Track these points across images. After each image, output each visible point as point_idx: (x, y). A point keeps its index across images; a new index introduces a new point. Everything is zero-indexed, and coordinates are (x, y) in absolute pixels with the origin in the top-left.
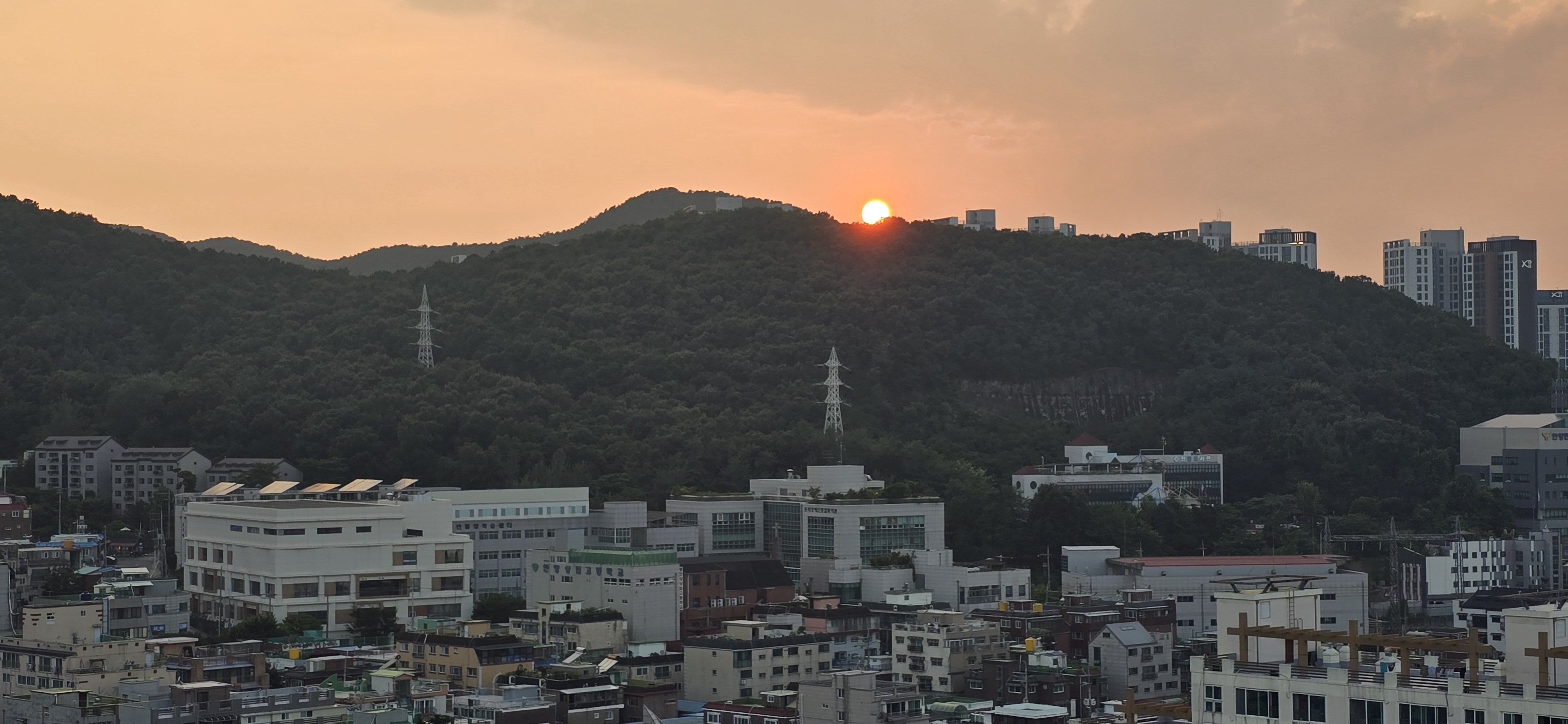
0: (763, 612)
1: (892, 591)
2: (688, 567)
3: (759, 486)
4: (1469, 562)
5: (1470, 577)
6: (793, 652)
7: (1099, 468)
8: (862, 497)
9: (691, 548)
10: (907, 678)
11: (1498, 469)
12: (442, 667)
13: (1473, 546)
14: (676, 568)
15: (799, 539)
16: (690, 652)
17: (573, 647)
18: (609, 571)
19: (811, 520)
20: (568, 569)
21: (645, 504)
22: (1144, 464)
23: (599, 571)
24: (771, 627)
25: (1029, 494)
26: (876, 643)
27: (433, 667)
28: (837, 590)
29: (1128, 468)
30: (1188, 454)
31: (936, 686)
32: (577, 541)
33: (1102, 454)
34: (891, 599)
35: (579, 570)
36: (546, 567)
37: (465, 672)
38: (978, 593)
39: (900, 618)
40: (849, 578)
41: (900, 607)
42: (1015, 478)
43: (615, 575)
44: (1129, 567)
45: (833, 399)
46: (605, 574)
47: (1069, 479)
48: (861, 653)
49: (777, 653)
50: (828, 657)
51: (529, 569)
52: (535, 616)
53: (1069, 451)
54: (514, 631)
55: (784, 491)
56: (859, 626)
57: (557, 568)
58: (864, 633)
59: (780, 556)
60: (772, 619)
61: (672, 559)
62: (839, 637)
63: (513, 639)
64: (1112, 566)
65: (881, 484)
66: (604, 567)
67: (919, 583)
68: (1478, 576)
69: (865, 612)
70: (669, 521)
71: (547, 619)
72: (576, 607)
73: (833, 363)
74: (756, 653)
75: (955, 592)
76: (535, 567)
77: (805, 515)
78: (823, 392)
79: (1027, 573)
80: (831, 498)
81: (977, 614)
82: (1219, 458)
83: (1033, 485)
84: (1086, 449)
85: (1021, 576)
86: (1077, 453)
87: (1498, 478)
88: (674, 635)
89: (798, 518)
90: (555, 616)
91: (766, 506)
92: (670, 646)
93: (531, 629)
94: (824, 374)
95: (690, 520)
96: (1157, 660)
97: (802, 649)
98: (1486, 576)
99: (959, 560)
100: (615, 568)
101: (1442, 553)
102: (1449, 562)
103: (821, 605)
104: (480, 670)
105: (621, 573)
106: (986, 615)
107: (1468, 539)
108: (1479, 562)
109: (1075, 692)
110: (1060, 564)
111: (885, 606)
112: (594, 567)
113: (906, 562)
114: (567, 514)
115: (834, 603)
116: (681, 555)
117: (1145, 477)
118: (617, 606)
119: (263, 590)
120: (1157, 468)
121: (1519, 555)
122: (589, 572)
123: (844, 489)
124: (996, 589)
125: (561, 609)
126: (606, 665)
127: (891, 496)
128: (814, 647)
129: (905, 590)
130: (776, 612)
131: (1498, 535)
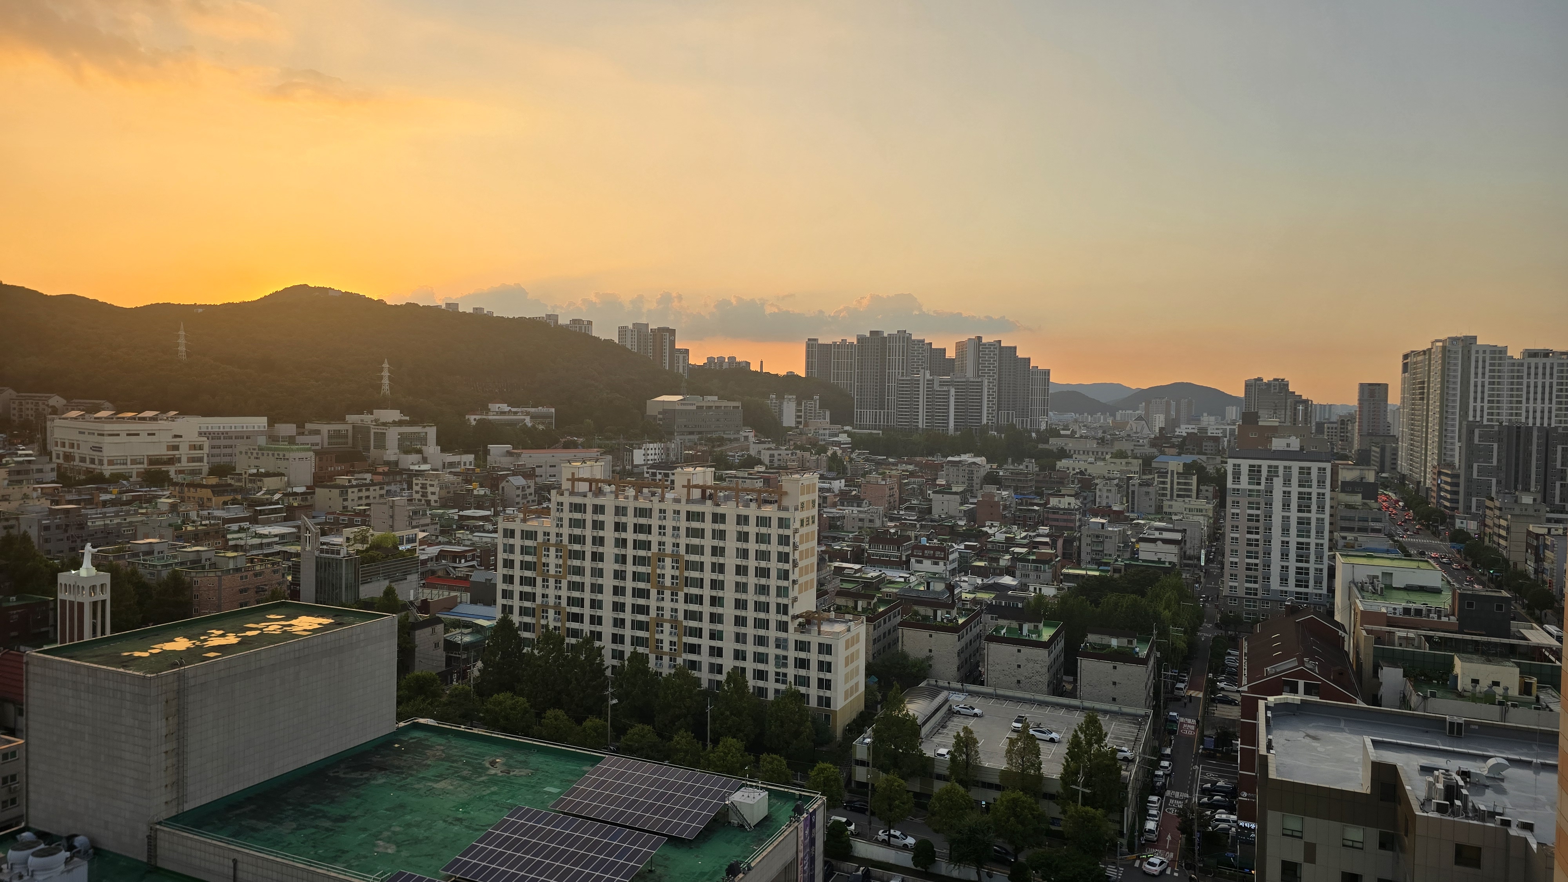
0: (352, 473)
1: (413, 464)
2: (317, 453)
3: (352, 418)
4: (649, 452)
5: (650, 457)
6: (368, 490)
7: (503, 413)
8: (400, 423)
9: (317, 444)
10: (420, 500)
11: (661, 416)
12: (194, 498)
13: (651, 445)
14: (312, 453)
15: (369, 441)
16: (317, 490)
17: (260, 489)
18: (278, 455)
19: (375, 433)
20: (257, 454)
21: (295, 425)
22: (522, 412)
23: (273, 455)
24: (356, 479)
25: (474, 423)
26: (405, 486)
27: (189, 498)
28: (387, 463)
29: (516, 413)
30: (540, 408)
31: (433, 503)
32: (262, 441)
33: (505, 407)
34: (412, 467)
35: (263, 454)
36: (246, 453)
37: (205, 500)
38: (451, 465)
39: (415, 475)
40: (393, 458)
41: (416, 471)
42: (467, 417)
43: (281, 456)
44: (516, 453)
45: (386, 381)
46: (276, 456)
47: (490, 417)
48: (398, 491)
49: (360, 491)
50: (383, 492)
51: (238, 453)
52: (241, 474)
53: (490, 406)
54: (229, 481)
55: (362, 421)
56: (398, 478)
57: (252, 453)
58: (400, 482)
59: (361, 449)
60: (357, 476)
61: (309, 450)
62: (389, 484)
63: (230, 485)
64: (509, 454)
65: (408, 418)
66: (276, 453)
67: (425, 460)
68: (652, 457)
69: (401, 472)
70: (306, 433)
71: (247, 476)
72: (263, 470)
73: (386, 365)
74: (350, 490)
75: (441, 464)
76: (241, 453)
77: (372, 431)
78: (381, 378)
79: (473, 456)
80: (384, 424)
81: (450, 473)
82: (553, 410)
83: (475, 419)
84: (498, 405)
85: (471, 457)
86: (494, 407)
87: (660, 420)
88: (310, 482)
89: (369, 432)
90: (250, 475)
91: (354, 427)
92: (308, 488)
93: (239, 480)
94: (382, 370)
95: (317, 432)
96: (528, 491)
97: (372, 488)
98: (656, 457)
99: (442, 451)
100: (281, 453)
101: (640, 448)
102: (642, 451)
103: (380, 470)
104: (214, 499)
105: (284, 455)
106: (455, 474)
107: (650, 443)
108: (653, 452)
109: (493, 505)
110: (487, 452)
111: (409, 470)
112: (270, 453)
113: (419, 452)
114: (256, 429)
115: (386, 469)
116: (313, 448)
117: (523, 417)
118: (282, 470)
119: (97, 462)
120: (528, 414)
121: (668, 449)
122: (268, 455)
123: (391, 420)
124: (459, 463)
125: (255, 471)
126: (277, 496)
127: (410, 423)
128: (377, 488)
129: (419, 463)
130: (359, 473)
131: (661, 441)
